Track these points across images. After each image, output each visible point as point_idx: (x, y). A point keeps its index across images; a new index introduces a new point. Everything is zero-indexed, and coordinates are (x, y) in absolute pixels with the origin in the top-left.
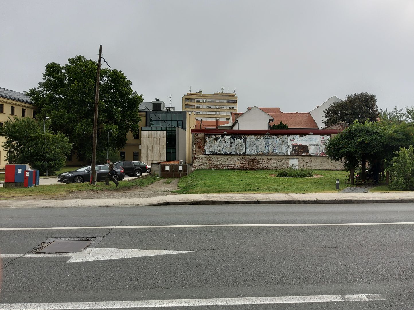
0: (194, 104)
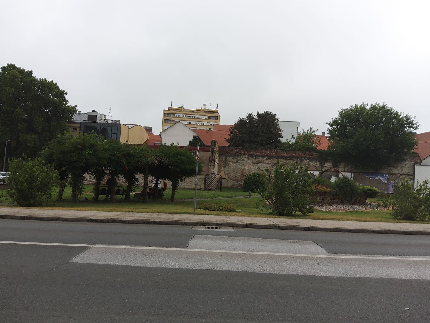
0: (173, 119)
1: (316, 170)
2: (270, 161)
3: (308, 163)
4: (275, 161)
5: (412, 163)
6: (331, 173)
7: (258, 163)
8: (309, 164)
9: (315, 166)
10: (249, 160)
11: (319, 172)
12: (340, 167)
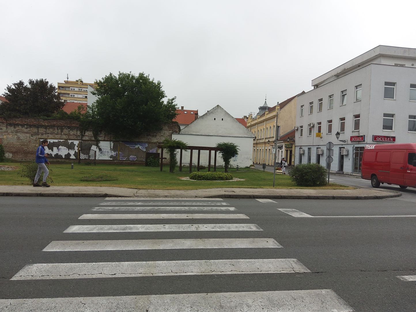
0: (68, 92)
1: (76, 139)
2: (30, 130)
3: (68, 131)
4: (35, 130)
5: (170, 132)
6: (91, 142)
7: (17, 132)
8: (69, 133)
9: (76, 135)
10: (8, 130)
11: (79, 141)
12: (101, 135)
